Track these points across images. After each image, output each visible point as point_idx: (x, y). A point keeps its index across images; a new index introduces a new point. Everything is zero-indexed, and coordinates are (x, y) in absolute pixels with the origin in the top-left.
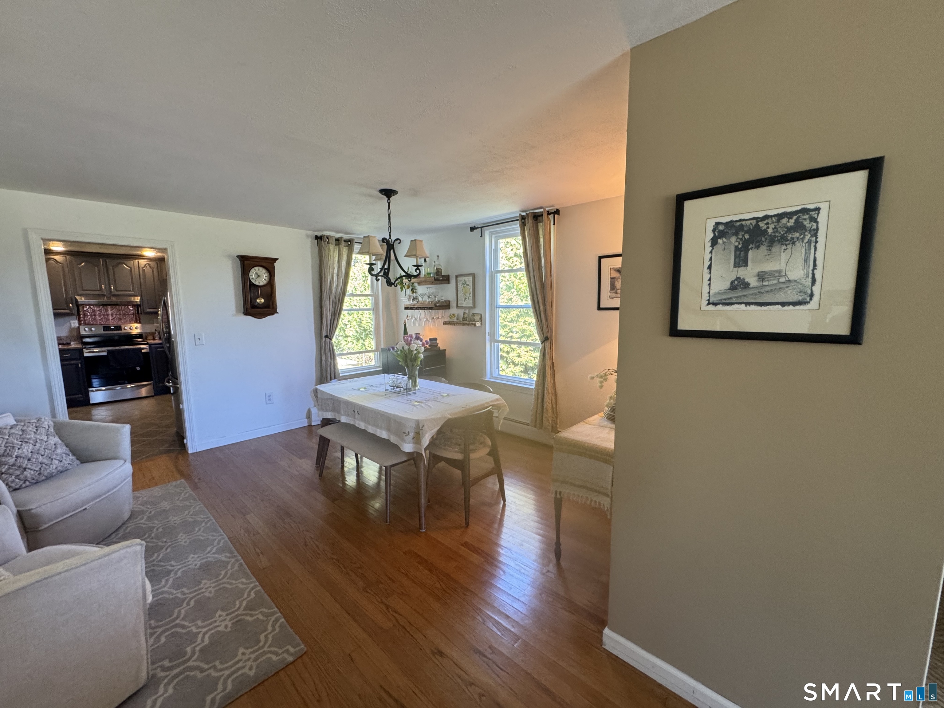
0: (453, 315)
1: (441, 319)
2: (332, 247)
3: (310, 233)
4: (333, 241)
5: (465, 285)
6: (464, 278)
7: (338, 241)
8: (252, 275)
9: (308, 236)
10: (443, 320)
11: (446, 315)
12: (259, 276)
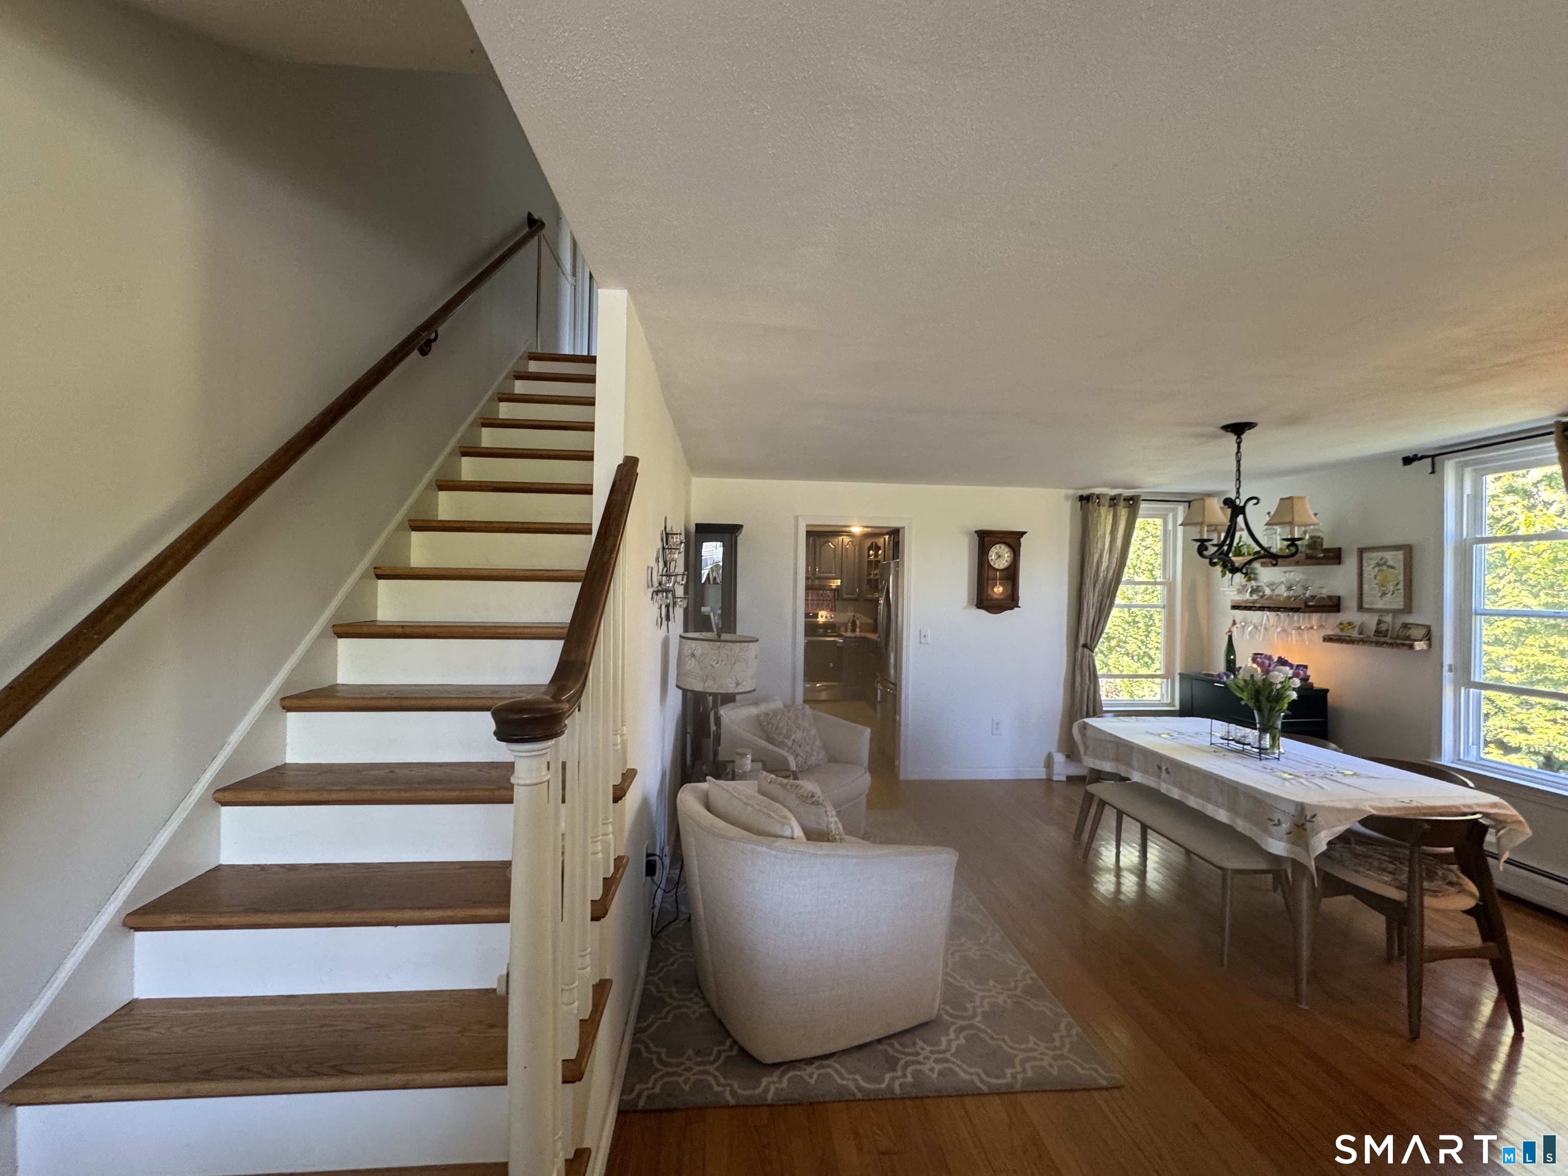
0: (1350, 624)
1: (1317, 630)
2: (1103, 510)
3: (1071, 492)
4: (1106, 501)
5: (1385, 568)
6: (1381, 554)
7: (1114, 501)
8: (992, 555)
9: (1067, 497)
10: (1324, 633)
11: (1331, 622)
12: (1000, 557)
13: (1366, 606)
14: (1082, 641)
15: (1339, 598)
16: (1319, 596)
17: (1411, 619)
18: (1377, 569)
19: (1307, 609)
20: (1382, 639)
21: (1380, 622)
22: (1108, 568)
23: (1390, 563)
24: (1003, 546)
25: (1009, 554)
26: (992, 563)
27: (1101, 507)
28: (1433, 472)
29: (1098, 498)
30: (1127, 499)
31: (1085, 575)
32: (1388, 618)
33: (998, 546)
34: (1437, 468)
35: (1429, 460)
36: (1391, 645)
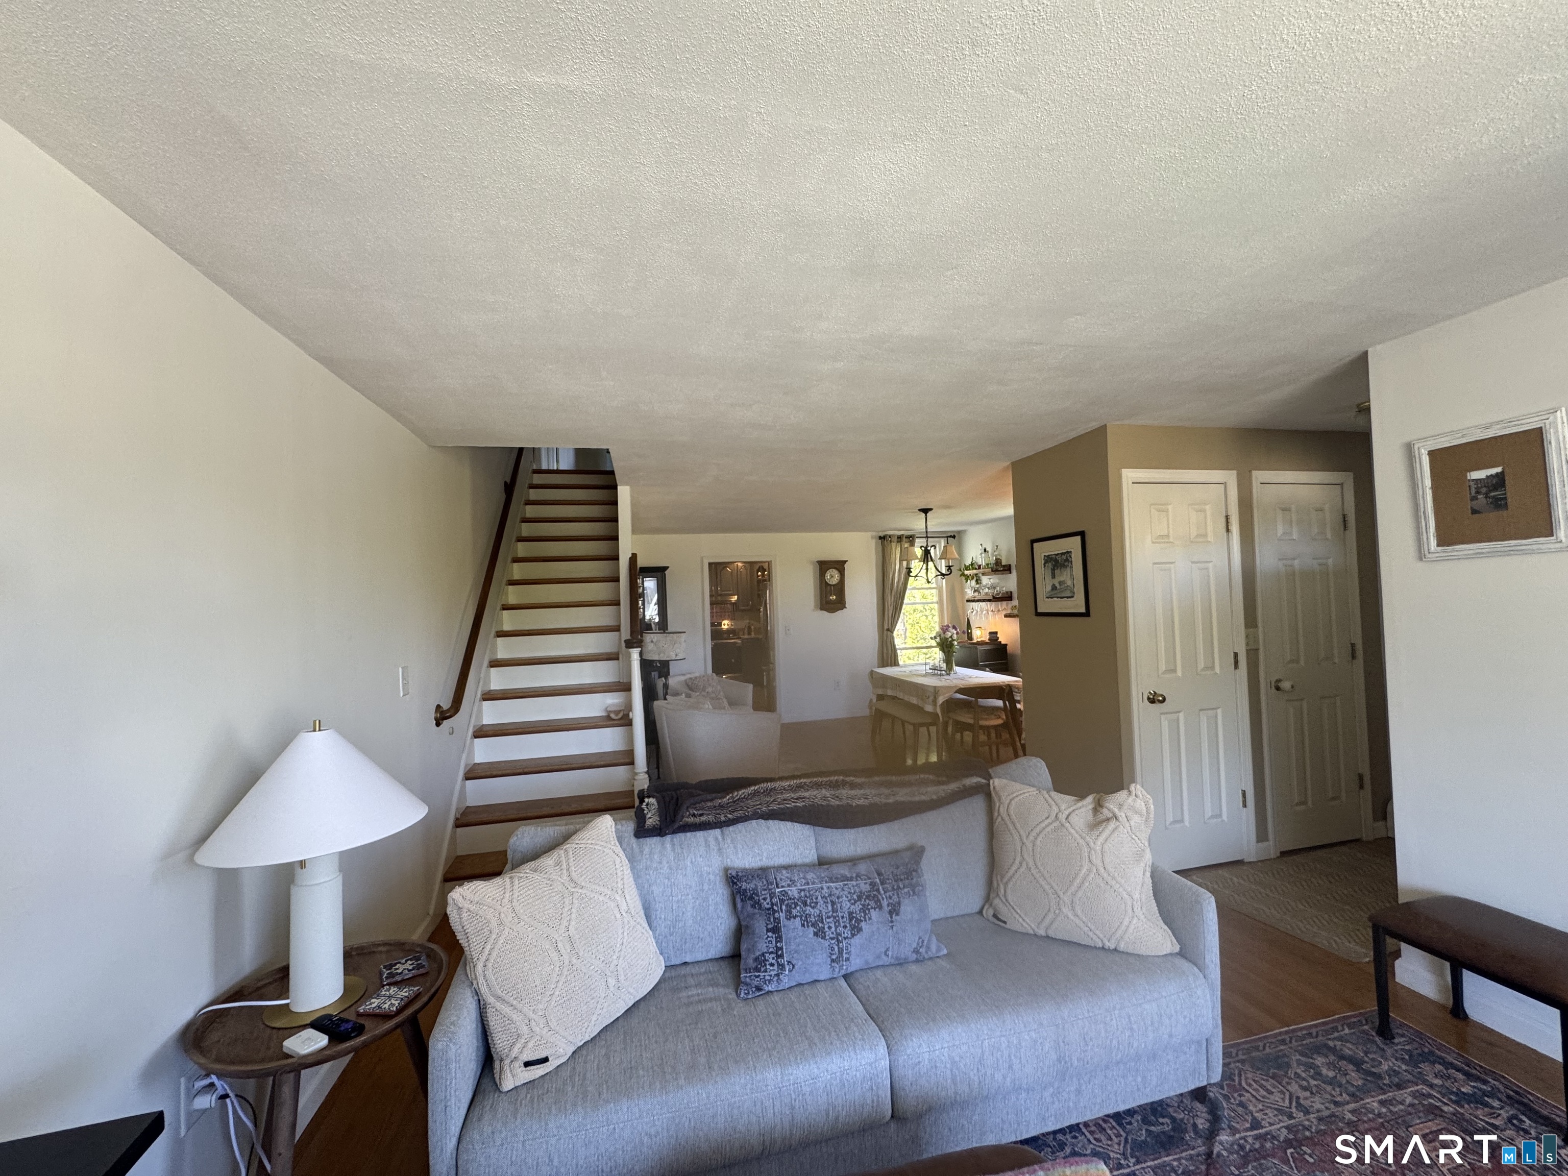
0: (1015, 607)
1: (1001, 611)
2: (894, 544)
3: (874, 534)
4: (895, 539)
7: (900, 538)
8: (828, 576)
9: (872, 537)
10: (1004, 613)
11: (1005, 606)
12: (832, 577)
14: (886, 627)
15: (1011, 592)
16: (1001, 592)
19: (997, 599)
22: (898, 582)
24: (834, 570)
25: (838, 575)
26: (828, 581)
27: (892, 543)
29: (890, 537)
30: (908, 537)
31: (885, 584)
33: (831, 570)
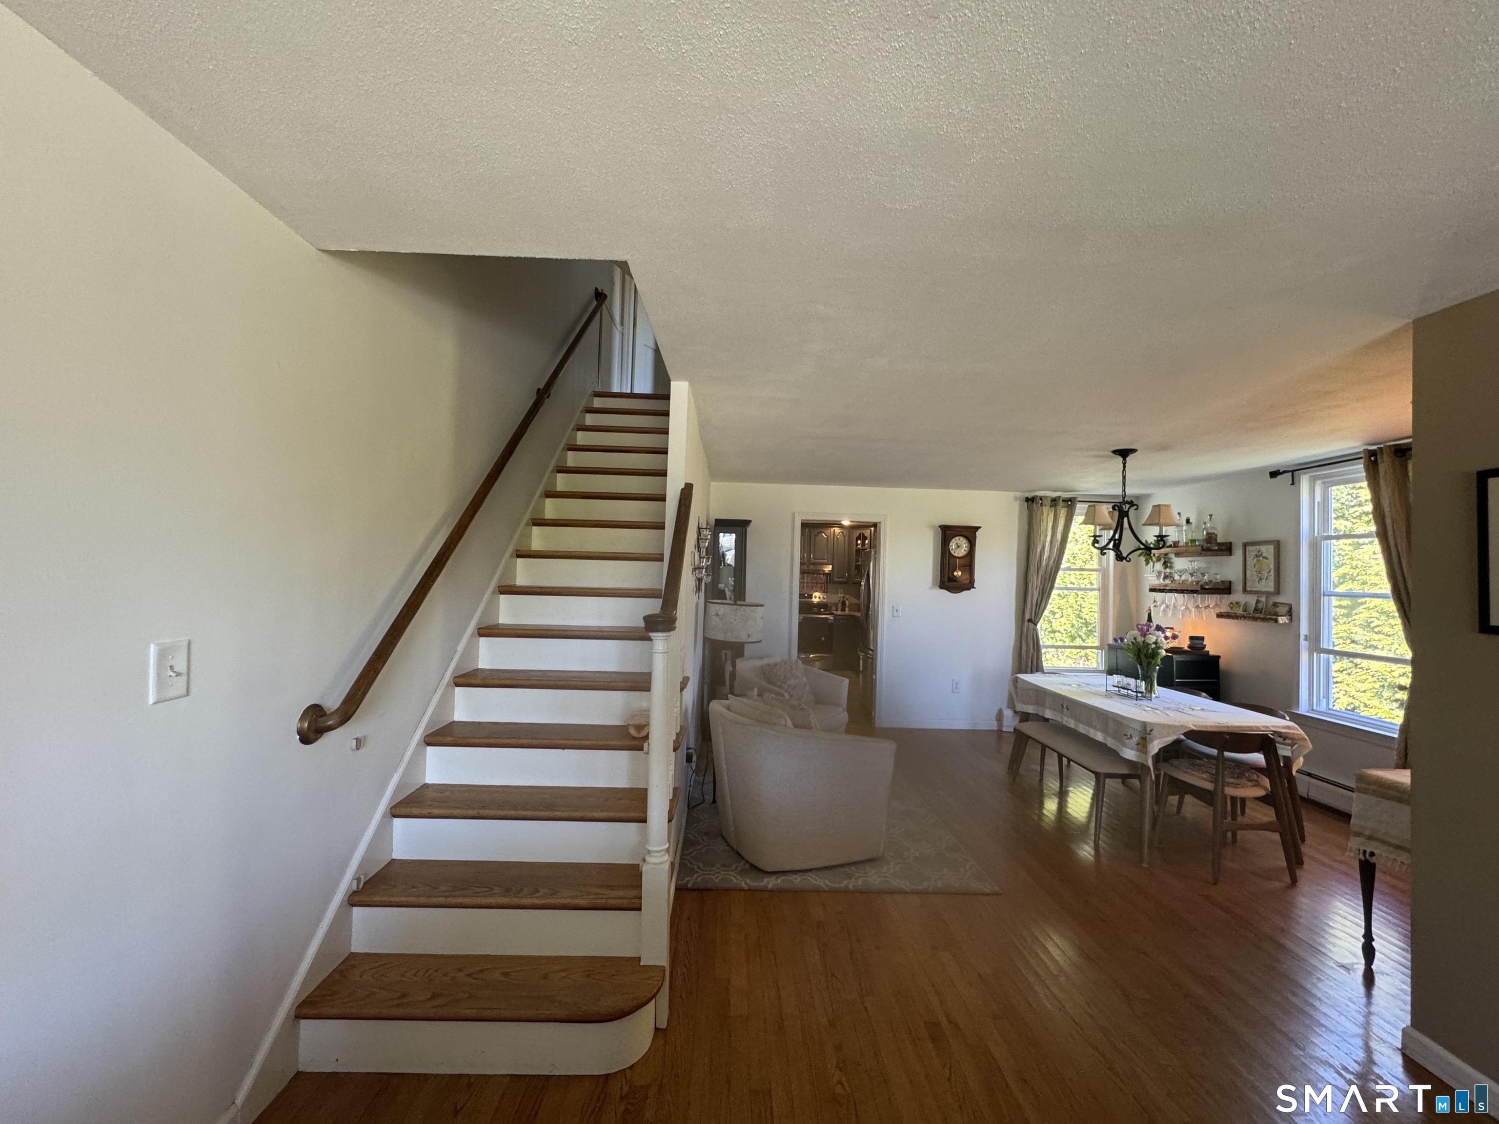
0: (1237, 603)
1: (1213, 608)
2: (1045, 509)
3: (1018, 494)
4: (1048, 502)
5: (1261, 558)
6: (1258, 547)
7: (1054, 501)
8: (953, 545)
9: (1016, 499)
10: (1218, 611)
11: (1223, 603)
12: (959, 547)
13: (1248, 589)
14: (1027, 617)
15: (1230, 582)
16: (1214, 581)
17: (1280, 599)
18: (1256, 560)
19: (1203, 591)
20: (1257, 615)
21: (1258, 602)
22: (1049, 557)
23: (1264, 555)
24: (962, 538)
25: (967, 545)
26: (952, 552)
27: (1044, 507)
28: (1293, 484)
29: (1041, 499)
30: (1066, 501)
31: (1030, 562)
32: (1263, 599)
33: (957, 538)
34: (1296, 480)
35: (1291, 473)
36: (1263, 619)
